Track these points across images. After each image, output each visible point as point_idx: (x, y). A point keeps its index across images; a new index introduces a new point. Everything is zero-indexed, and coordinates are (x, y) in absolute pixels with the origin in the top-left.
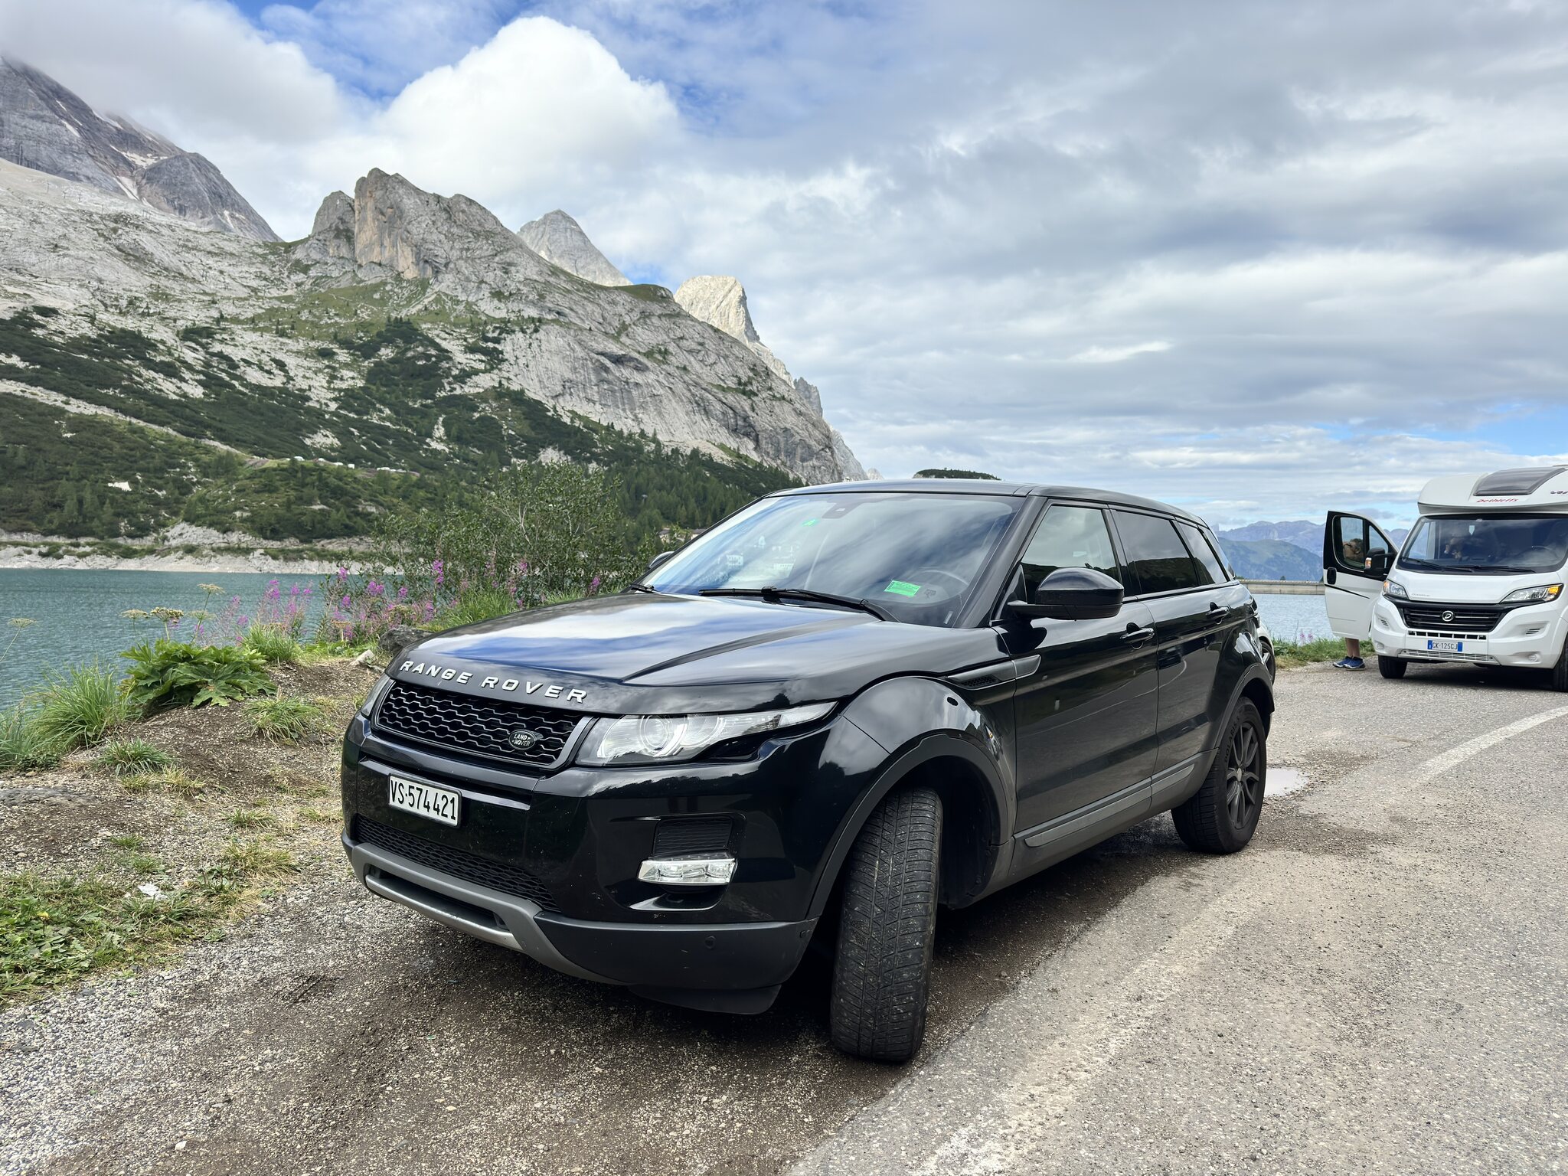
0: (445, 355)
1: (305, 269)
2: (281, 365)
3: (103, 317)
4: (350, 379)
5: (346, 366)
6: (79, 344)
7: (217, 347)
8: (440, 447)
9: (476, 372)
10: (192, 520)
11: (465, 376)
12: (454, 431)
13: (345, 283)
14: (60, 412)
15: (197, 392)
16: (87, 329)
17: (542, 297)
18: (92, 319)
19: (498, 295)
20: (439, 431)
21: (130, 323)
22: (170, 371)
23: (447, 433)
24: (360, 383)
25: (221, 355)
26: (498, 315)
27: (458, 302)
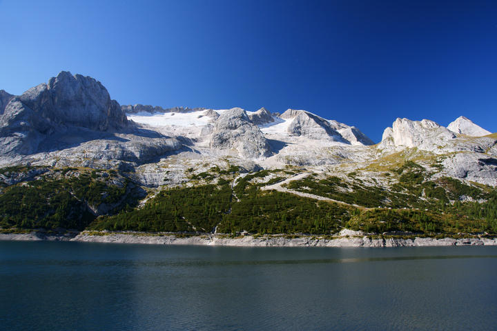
0: (423, 169)
2: (374, 180)
3: (329, 174)
4: (395, 181)
5: (394, 177)
6: (323, 182)
7: (357, 177)
8: (424, 199)
9: (434, 173)
10: (349, 227)
11: (430, 175)
12: (428, 193)
15: (351, 191)
16: (324, 178)
18: (325, 175)
19: (440, 147)
20: (424, 194)
21: (335, 175)
22: (345, 186)
23: (426, 194)
24: (397, 182)
25: (358, 180)
26: (440, 154)
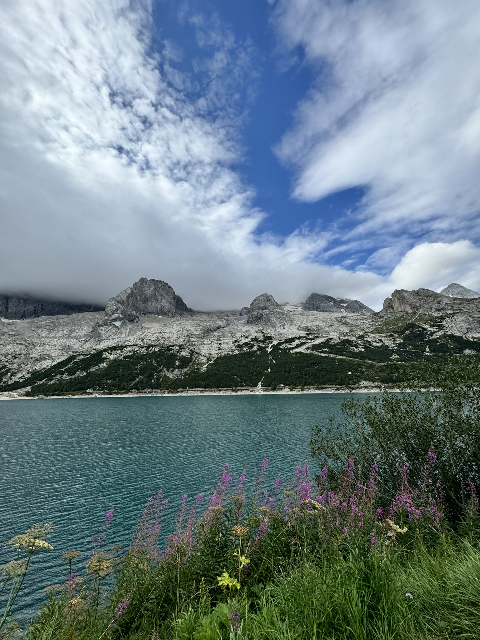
0: (425, 329)
1: (383, 317)
2: (381, 340)
3: (341, 337)
4: (399, 340)
5: (397, 337)
6: (338, 344)
7: (366, 339)
8: (429, 354)
9: (436, 332)
10: (365, 380)
11: (432, 333)
12: (432, 349)
13: (393, 318)
14: (335, 359)
15: (363, 350)
16: (338, 341)
17: (452, 307)
18: (339, 338)
19: (438, 310)
20: (428, 350)
21: (347, 338)
22: (356, 346)
23: (430, 350)
24: (402, 341)
25: (366, 341)
26: (439, 315)
27: (426, 315)
